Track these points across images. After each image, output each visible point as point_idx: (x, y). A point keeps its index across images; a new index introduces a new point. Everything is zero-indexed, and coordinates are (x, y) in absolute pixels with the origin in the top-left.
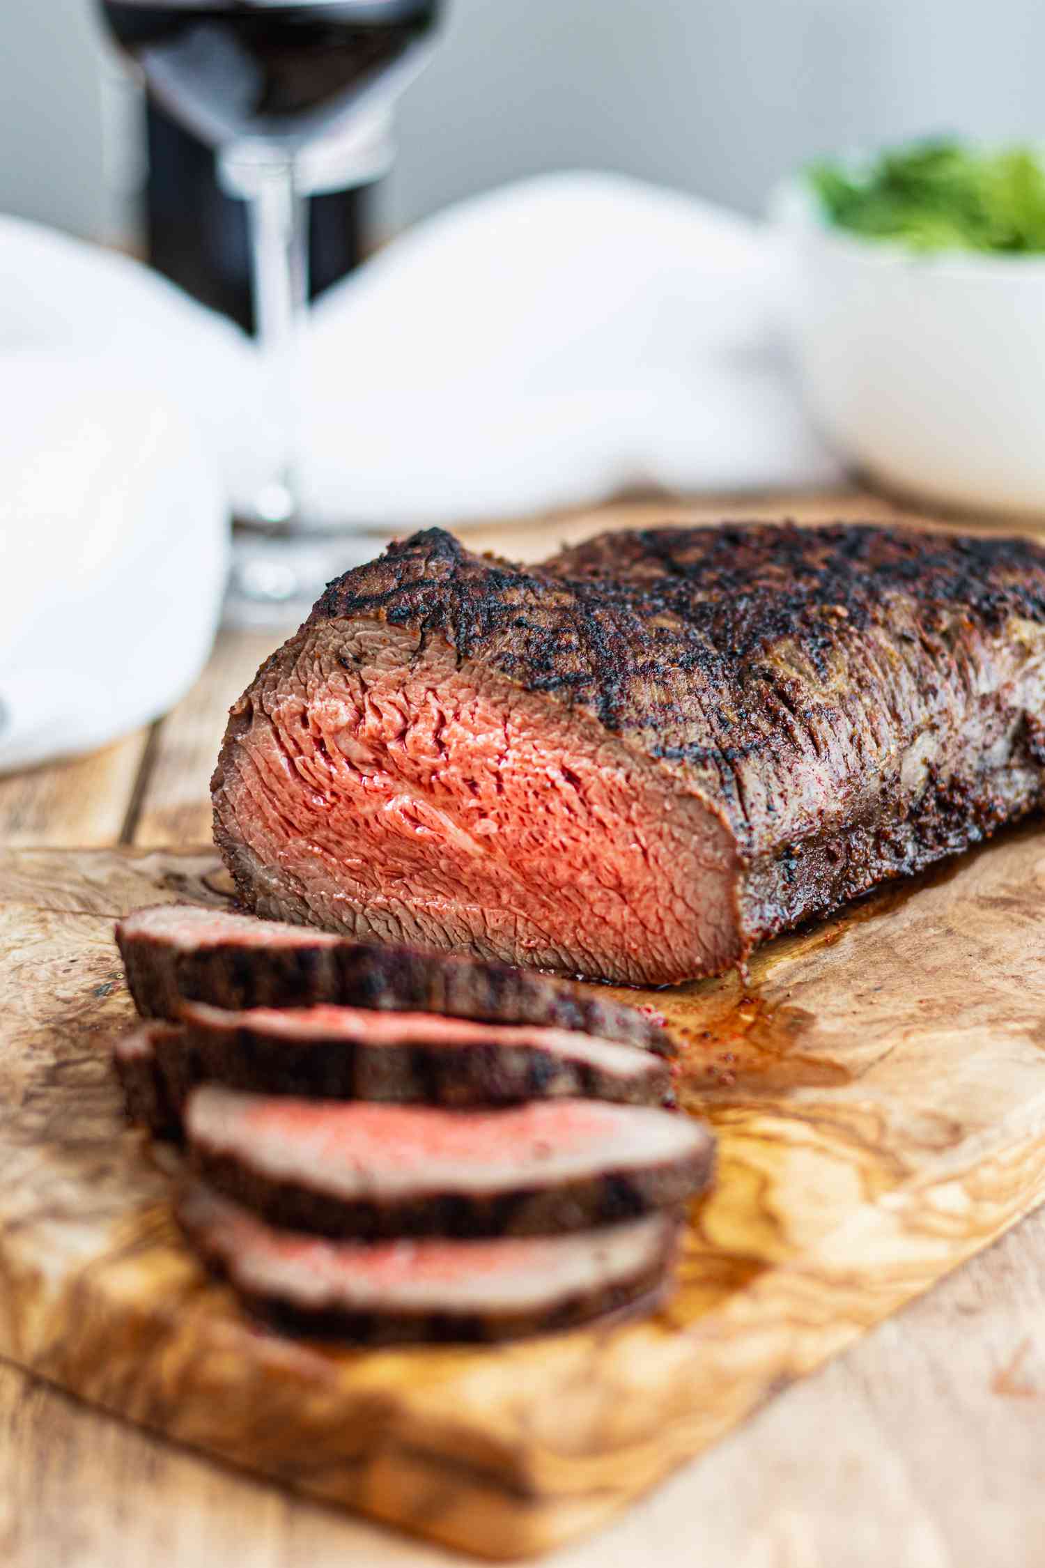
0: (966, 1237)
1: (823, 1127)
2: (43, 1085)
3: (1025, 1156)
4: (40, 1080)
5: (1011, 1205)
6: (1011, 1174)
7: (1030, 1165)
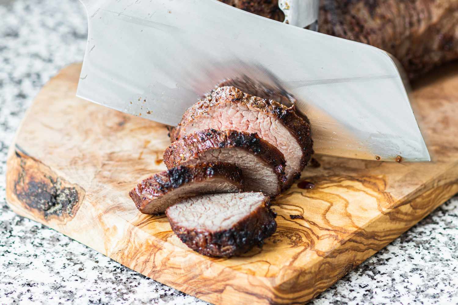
0: (411, 221)
1: (366, 184)
2: (107, 160)
3: (431, 194)
4: (106, 159)
5: (426, 210)
6: (427, 200)
7: (433, 196)
